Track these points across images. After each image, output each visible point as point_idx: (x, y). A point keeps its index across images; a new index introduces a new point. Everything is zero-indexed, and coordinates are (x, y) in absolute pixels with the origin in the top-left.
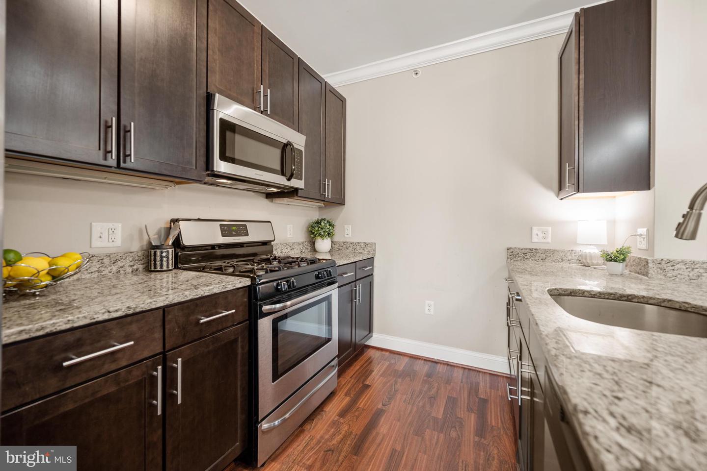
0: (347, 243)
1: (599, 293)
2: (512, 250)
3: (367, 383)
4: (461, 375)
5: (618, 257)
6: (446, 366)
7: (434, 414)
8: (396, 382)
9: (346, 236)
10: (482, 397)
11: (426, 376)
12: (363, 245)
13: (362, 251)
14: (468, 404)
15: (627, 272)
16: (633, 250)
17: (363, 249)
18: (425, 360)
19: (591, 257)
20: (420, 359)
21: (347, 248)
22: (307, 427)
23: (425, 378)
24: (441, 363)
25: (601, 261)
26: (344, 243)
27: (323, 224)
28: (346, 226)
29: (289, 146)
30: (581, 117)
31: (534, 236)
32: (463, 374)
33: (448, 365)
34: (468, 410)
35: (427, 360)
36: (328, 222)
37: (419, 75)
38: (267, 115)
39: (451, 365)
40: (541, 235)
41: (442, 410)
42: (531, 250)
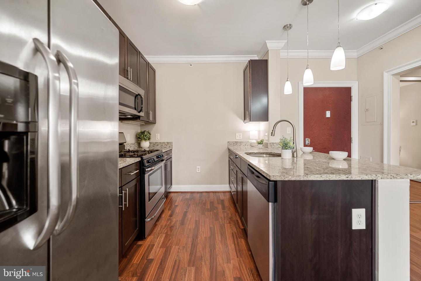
0: (158, 143)
1: (257, 153)
2: (229, 142)
3: (176, 205)
4: (213, 195)
5: (261, 143)
6: (206, 193)
7: (207, 208)
8: (188, 202)
9: (156, 139)
10: (222, 199)
11: (200, 197)
12: (166, 143)
13: (166, 146)
14: (218, 202)
15: (263, 147)
16: (264, 140)
17: (167, 145)
18: (197, 193)
19: (254, 143)
20: (195, 193)
21: (158, 145)
22: (158, 223)
23: (200, 198)
24: (204, 192)
25: (257, 144)
26: (156, 143)
27: (145, 133)
28: (156, 135)
29: (139, 96)
30: (251, 96)
31: (237, 137)
32: (213, 194)
33: (207, 192)
34: (218, 204)
35: (198, 192)
36: (148, 132)
37: (192, 66)
38: (131, 81)
39: (208, 192)
40: (239, 136)
41: (209, 206)
42: (236, 142)
